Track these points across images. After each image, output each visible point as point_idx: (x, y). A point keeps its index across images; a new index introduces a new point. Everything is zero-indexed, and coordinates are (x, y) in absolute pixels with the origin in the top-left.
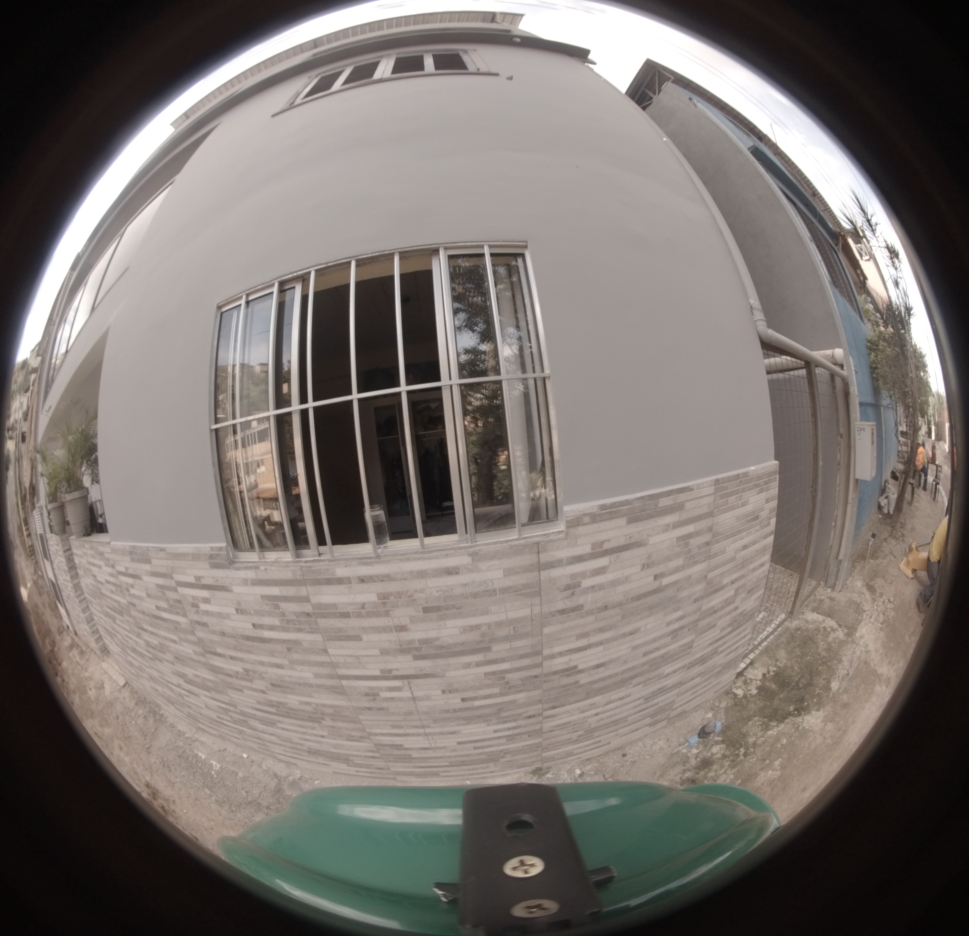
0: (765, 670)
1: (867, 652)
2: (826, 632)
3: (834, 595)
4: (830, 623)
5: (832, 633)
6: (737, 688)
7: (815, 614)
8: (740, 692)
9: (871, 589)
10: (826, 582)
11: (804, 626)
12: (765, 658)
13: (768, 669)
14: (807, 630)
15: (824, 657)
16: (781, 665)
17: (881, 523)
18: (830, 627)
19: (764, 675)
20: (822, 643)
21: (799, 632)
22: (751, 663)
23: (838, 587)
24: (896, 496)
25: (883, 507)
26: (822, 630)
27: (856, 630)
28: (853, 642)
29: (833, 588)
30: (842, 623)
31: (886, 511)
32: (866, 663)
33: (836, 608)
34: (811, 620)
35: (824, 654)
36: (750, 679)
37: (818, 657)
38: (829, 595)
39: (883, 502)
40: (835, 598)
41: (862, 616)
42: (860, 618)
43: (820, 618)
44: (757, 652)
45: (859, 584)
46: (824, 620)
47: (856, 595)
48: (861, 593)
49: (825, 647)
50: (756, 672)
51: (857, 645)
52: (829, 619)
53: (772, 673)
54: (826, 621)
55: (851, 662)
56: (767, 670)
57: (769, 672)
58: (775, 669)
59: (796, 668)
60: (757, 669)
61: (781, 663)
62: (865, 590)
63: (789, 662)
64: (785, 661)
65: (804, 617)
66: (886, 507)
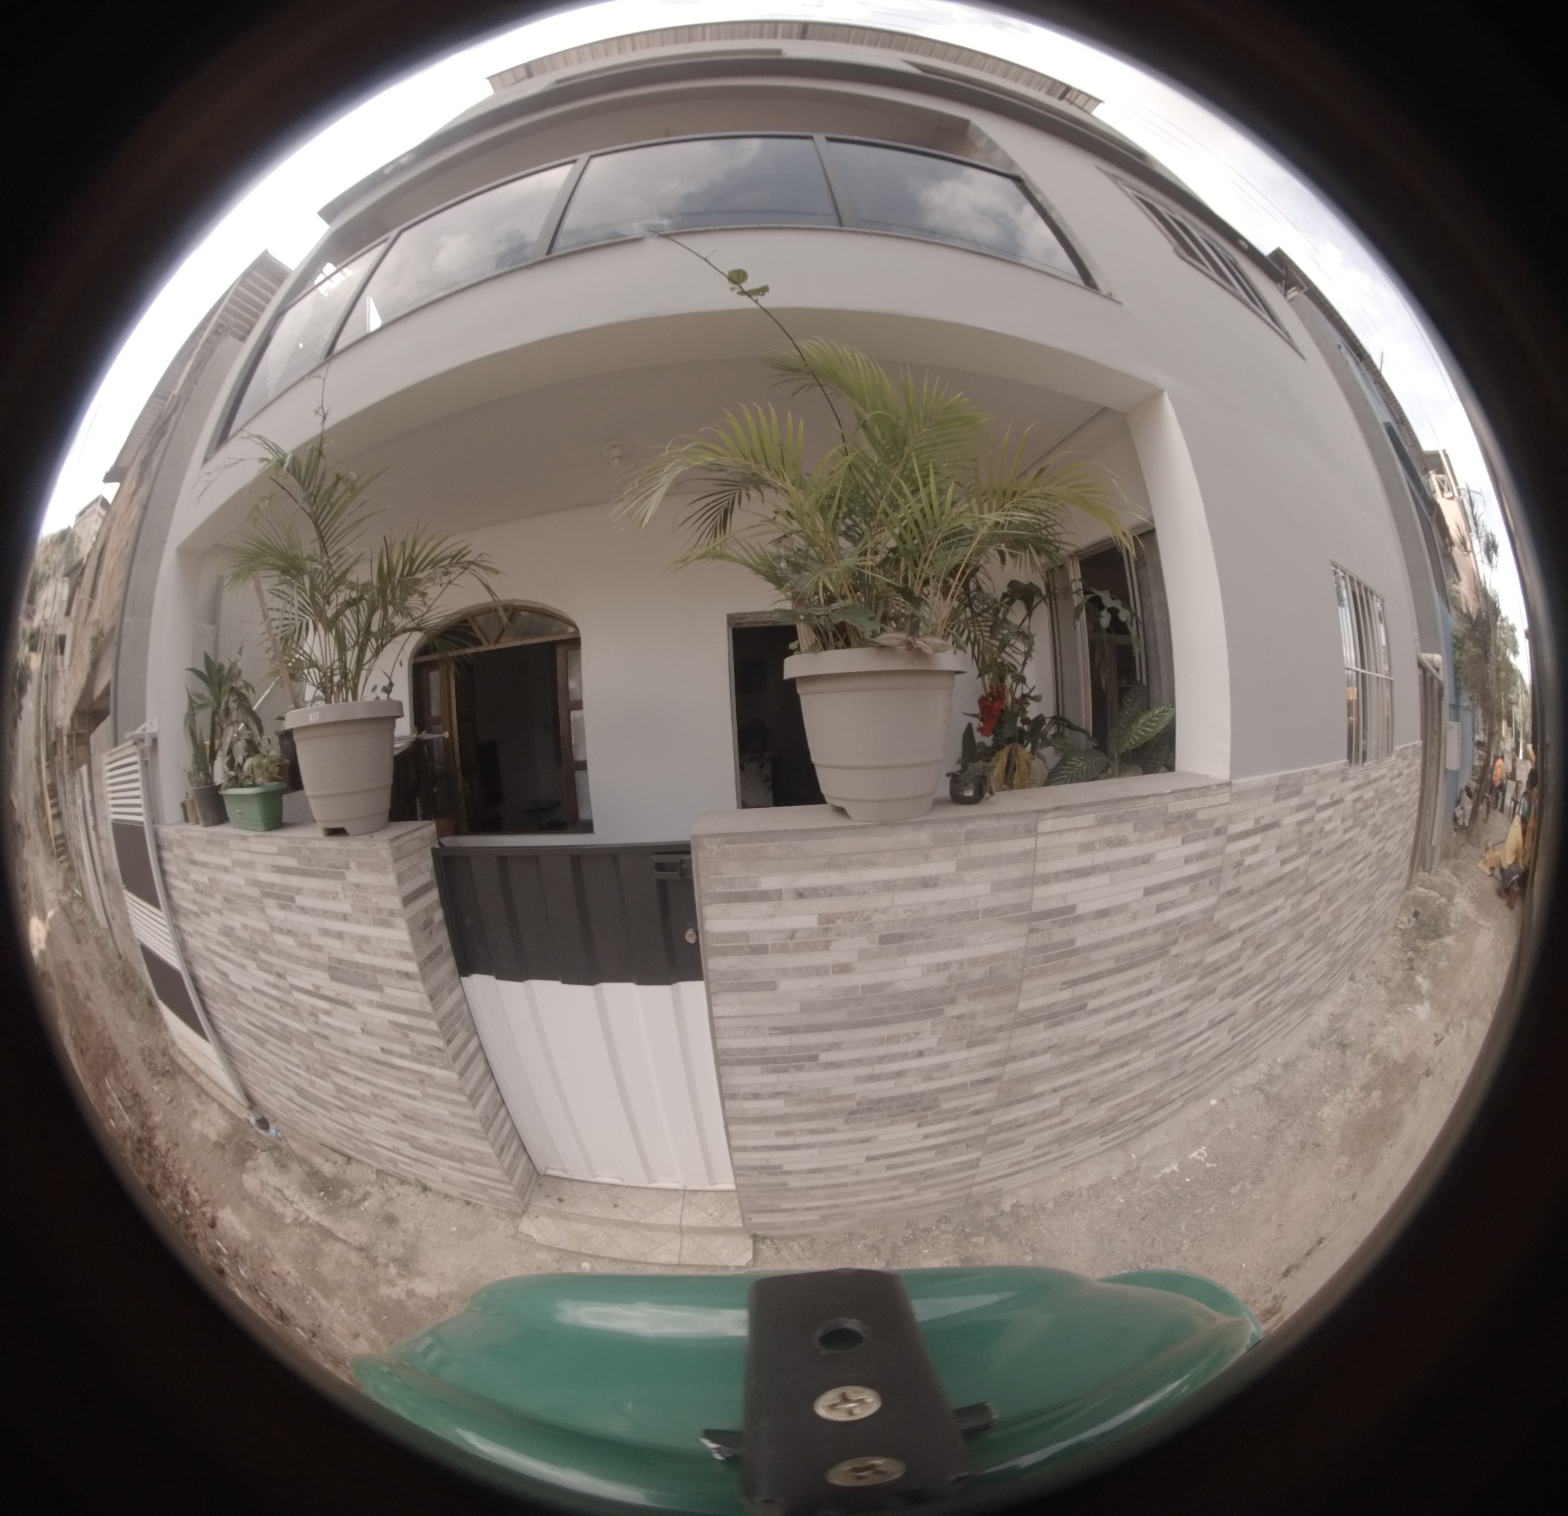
2: (1434, 899)
3: (1431, 877)
4: (1434, 894)
5: (1438, 900)
9: (1458, 877)
10: (1424, 867)
14: (1422, 897)
15: (1438, 911)
17: (1458, 833)
18: (1436, 897)
20: (1434, 904)
21: (1417, 898)
23: (1433, 871)
24: (1470, 809)
26: (1431, 898)
27: (1453, 899)
28: (1454, 905)
29: (1429, 872)
30: (1442, 894)
31: (1461, 822)
35: (1437, 909)
37: (1434, 911)
39: (1459, 813)
42: (1454, 892)
43: (1426, 891)
47: (1447, 879)
48: (1451, 878)
49: (1436, 906)
52: (1434, 892)
54: (1432, 893)
62: (1452, 876)
66: (1462, 819)
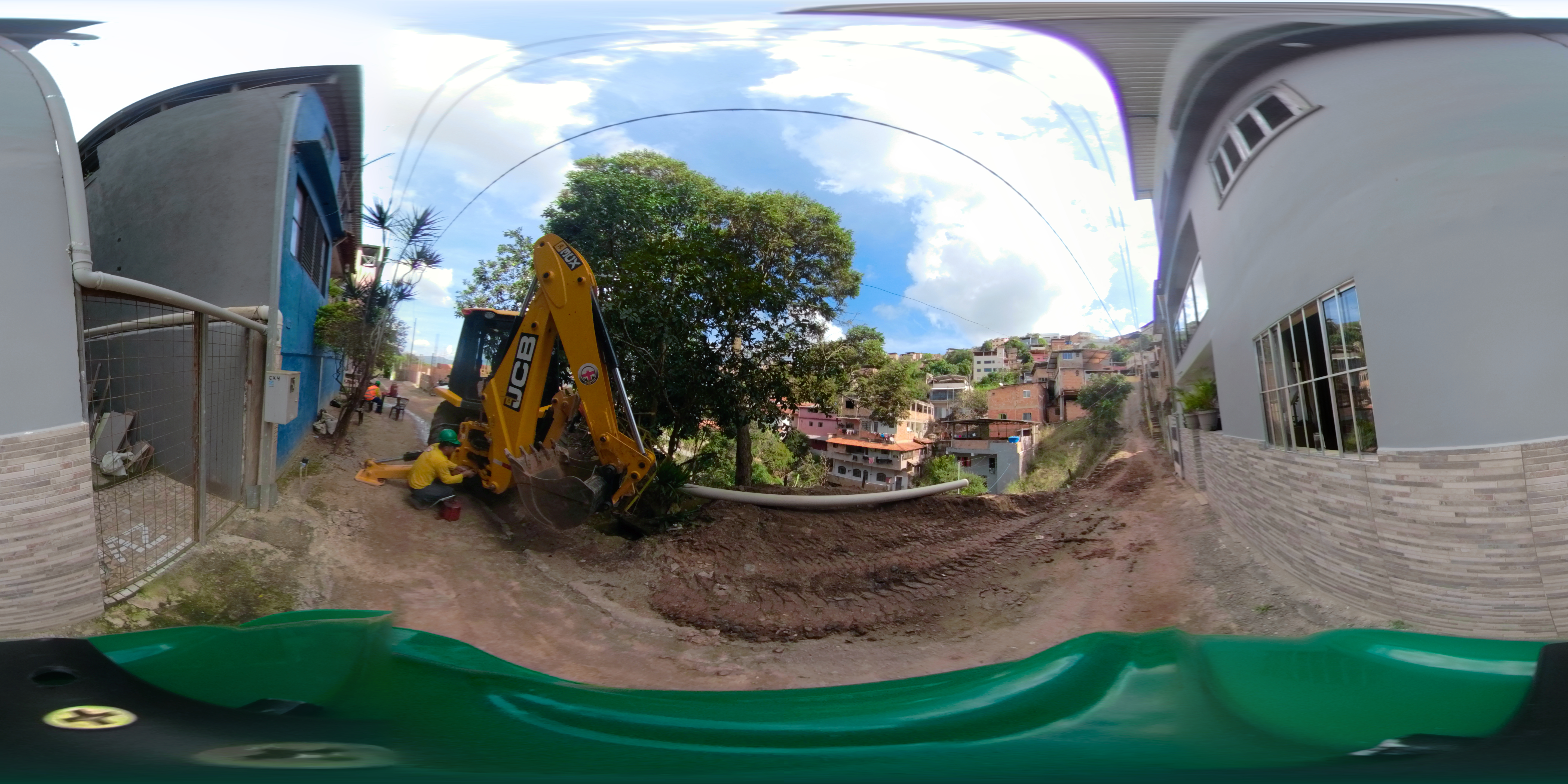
0: (161, 600)
1: (340, 569)
3: (261, 515)
6: (113, 617)
7: (236, 536)
8: (118, 622)
9: (317, 505)
11: (221, 551)
12: (162, 587)
13: (168, 599)
14: (227, 554)
15: (264, 583)
16: (189, 594)
19: (162, 605)
22: (141, 591)
23: (264, 508)
27: (306, 549)
28: (309, 561)
29: (258, 509)
33: (266, 528)
34: (231, 543)
36: (136, 607)
37: (253, 584)
38: (254, 516)
40: (264, 518)
41: (311, 535)
43: (245, 541)
44: (150, 579)
45: (296, 502)
46: (251, 543)
47: (294, 514)
50: (147, 600)
51: (317, 564)
53: (175, 603)
55: (317, 585)
56: (165, 600)
57: (169, 602)
58: (180, 598)
59: (217, 598)
60: (150, 597)
61: (188, 592)
63: (203, 591)
64: (196, 590)
65: (220, 541)
66: (325, 429)
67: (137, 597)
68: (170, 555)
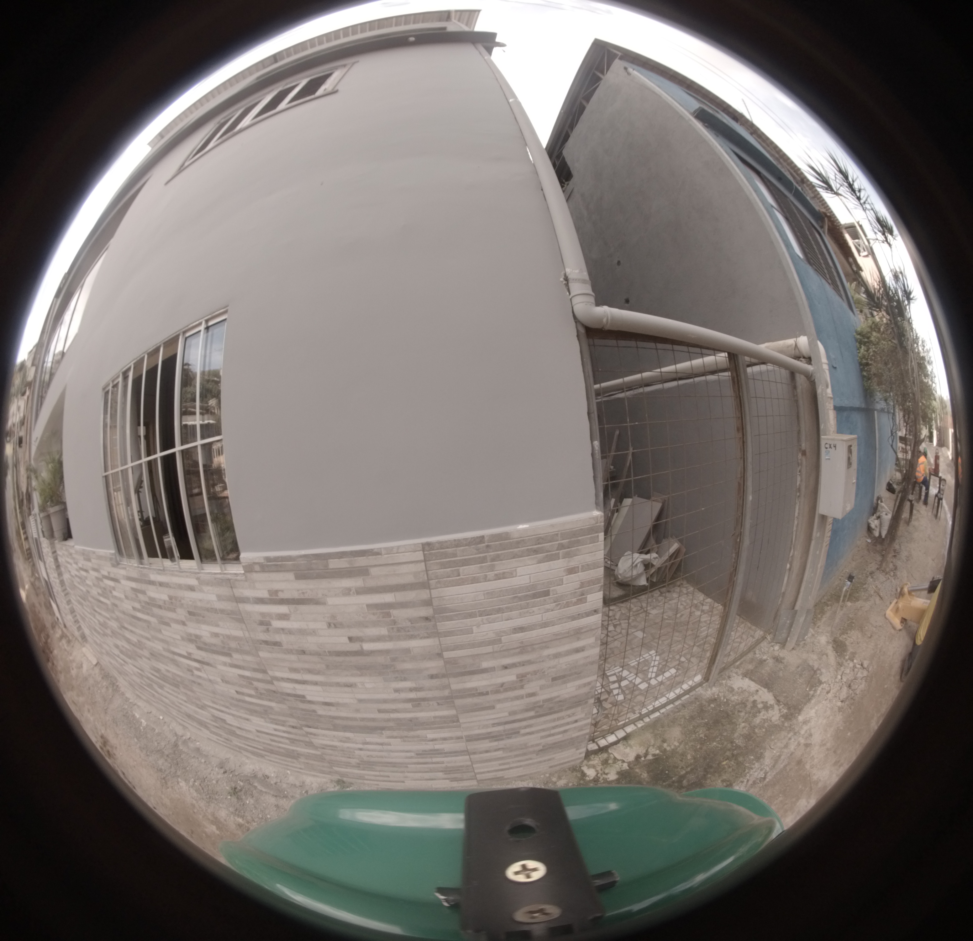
0: (642, 751)
1: (807, 745)
2: (755, 709)
3: (784, 654)
4: (766, 696)
5: (763, 712)
6: (589, 767)
7: (747, 680)
8: (591, 773)
9: (840, 648)
10: (775, 634)
11: (724, 697)
12: (648, 735)
13: (647, 751)
14: (727, 703)
15: (738, 747)
16: (668, 749)
17: (868, 550)
18: (763, 702)
19: (638, 757)
20: (743, 724)
21: (712, 705)
22: (626, 738)
23: (790, 644)
24: (890, 516)
25: (874, 529)
26: (749, 705)
27: (800, 711)
28: (791, 729)
29: (784, 643)
30: (782, 699)
31: (877, 534)
32: (799, 762)
33: (781, 674)
34: (738, 689)
35: (739, 742)
36: (615, 758)
37: (729, 746)
38: (776, 654)
39: (874, 523)
40: (784, 658)
41: (815, 691)
42: (812, 693)
43: (753, 686)
44: (640, 724)
45: (823, 639)
46: (757, 691)
48: (822, 654)
49: (745, 731)
50: (628, 750)
51: (795, 734)
52: (766, 690)
53: (650, 757)
54: (760, 692)
55: (776, 760)
56: (644, 751)
57: (646, 755)
58: (658, 752)
59: (689, 757)
60: (631, 747)
61: (669, 745)
63: (682, 746)
64: (677, 744)
65: (729, 683)
66: (878, 530)
67: (620, 745)
68: (672, 695)
